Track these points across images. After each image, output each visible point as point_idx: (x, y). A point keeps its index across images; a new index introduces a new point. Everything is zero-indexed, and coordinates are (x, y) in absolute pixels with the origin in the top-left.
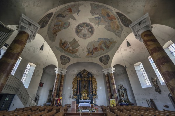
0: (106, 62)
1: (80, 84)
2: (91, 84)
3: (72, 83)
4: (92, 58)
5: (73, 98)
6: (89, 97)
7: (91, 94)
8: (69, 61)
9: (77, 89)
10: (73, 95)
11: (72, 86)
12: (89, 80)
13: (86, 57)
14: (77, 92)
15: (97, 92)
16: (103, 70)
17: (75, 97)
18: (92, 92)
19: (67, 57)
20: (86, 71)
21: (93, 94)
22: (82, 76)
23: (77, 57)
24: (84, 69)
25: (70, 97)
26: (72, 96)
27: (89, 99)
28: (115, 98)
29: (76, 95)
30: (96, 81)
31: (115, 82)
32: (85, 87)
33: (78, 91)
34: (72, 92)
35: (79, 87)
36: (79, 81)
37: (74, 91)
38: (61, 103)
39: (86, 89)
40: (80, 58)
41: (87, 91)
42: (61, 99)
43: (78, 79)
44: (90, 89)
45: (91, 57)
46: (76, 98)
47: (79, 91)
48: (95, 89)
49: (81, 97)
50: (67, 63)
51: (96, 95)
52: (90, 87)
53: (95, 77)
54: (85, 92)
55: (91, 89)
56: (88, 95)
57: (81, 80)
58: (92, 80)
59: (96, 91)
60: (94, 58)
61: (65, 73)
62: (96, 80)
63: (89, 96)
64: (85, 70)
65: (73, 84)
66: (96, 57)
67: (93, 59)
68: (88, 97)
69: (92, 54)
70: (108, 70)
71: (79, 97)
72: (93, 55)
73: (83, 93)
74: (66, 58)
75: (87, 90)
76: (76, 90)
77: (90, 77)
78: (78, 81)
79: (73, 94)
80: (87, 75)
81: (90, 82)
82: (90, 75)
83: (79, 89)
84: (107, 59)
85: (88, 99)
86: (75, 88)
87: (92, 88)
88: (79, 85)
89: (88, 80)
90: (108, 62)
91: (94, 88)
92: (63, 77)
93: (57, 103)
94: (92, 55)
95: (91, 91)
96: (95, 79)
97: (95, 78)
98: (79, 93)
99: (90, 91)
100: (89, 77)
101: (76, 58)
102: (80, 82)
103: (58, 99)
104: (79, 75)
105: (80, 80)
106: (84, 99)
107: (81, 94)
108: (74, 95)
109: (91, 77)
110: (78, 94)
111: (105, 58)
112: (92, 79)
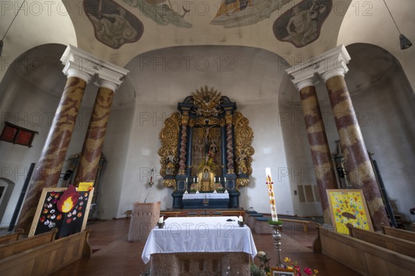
0: (305, 35)
1: (187, 138)
2: (230, 137)
3: (157, 136)
4: (239, 25)
5: (160, 187)
6: (223, 183)
7: (231, 171)
8: (135, 33)
9: (178, 157)
10: (160, 177)
11: (157, 145)
12: (222, 125)
13: (214, 22)
14: (177, 167)
15: (254, 166)
16: (289, 71)
17: (170, 182)
18: (235, 166)
19: (127, 12)
20: (214, 95)
21: (236, 171)
22: (199, 112)
23: (176, 19)
24: (206, 88)
25: (150, 184)
26: (160, 181)
27: (223, 191)
28: (360, 183)
29: (174, 176)
30: (248, 129)
31: (353, 113)
32: (207, 149)
33: (182, 163)
34: (159, 167)
35: (187, 150)
36: (184, 128)
37: (165, 162)
38: (83, 211)
39: (210, 157)
40: (189, 26)
41: (215, 162)
42: (82, 193)
43: (181, 120)
44: (227, 155)
45: (237, 19)
46: (172, 187)
47: (186, 163)
48: (244, 156)
49: (190, 184)
50: (126, 41)
51: (248, 174)
52: (226, 149)
53: (245, 115)
54: (208, 164)
55: (231, 155)
56: (220, 174)
57: (192, 125)
58: (233, 126)
59: (248, 161)
60: (252, 23)
61: (119, 83)
62: (250, 125)
63: (223, 179)
64: (209, 90)
65: (161, 138)
66: (261, 17)
67: (246, 29)
68: (217, 181)
69: (243, 8)
70: (317, 65)
71: (183, 183)
72: (247, 10)
73: (200, 170)
74: (118, 13)
75: (214, 158)
76: (172, 158)
77: (228, 113)
78: (181, 129)
79: (163, 173)
80: (217, 109)
81: (226, 132)
82: (227, 107)
83: (186, 156)
84: (314, 16)
85: (219, 191)
86: (171, 153)
87: (234, 151)
88: (187, 144)
89: (218, 126)
90: (318, 32)
91: (243, 152)
92: (106, 97)
93: (58, 212)
94: (240, 14)
95: (231, 161)
96: (247, 123)
97: (245, 119)
98: (186, 169)
99: (227, 162)
100: (222, 116)
101: (171, 26)
102: (188, 133)
103: (61, 194)
104: (188, 107)
105: (188, 127)
106: (201, 192)
107: (192, 174)
108: (166, 177)
109: (232, 113)
110: (181, 172)
111: (304, 17)
112: (234, 120)
